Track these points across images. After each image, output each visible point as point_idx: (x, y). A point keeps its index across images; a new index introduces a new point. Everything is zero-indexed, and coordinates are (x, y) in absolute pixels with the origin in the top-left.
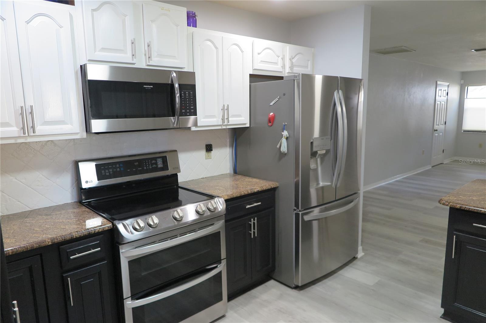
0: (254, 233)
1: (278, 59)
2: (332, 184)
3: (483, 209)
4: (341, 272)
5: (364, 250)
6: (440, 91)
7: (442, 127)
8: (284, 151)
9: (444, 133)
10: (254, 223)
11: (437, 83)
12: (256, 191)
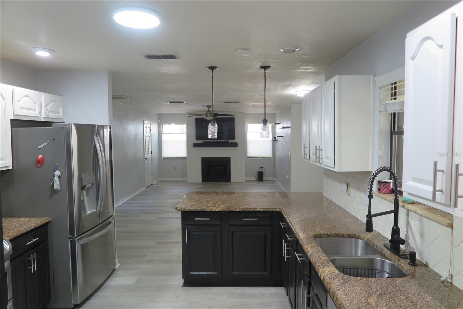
0: (34, 267)
1: (35, 106)
2: (97, 211)
3: (200, 208)
4: (107, 283)
5: (119, 262)
6: (146, 128)
7: (150, 155)
8: (57, 188)
9: (151, 161)
10: (34, 259)
11: (143, 122)
12: (33, 228)
